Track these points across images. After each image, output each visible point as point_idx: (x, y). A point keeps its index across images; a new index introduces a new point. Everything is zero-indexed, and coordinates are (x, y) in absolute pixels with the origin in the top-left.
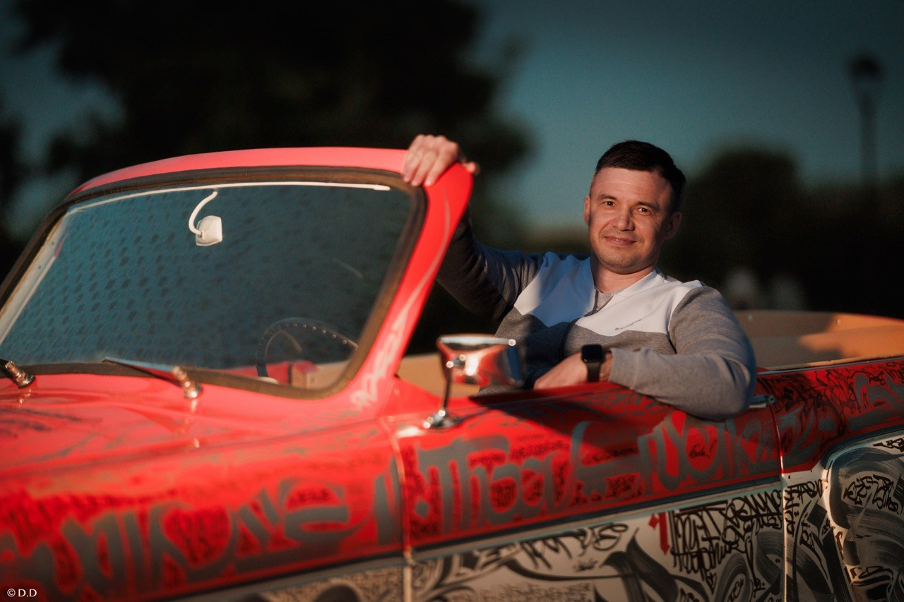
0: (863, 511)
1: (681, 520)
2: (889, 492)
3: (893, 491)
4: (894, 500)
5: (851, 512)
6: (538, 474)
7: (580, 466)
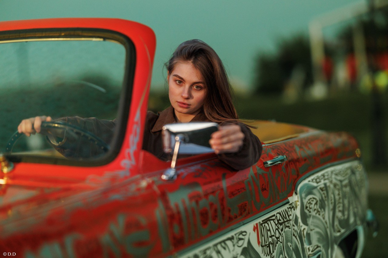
0: (312, 216)
1: (263, 227)
2: (318, 205)
4: (319, 209)
5: (308, 217)
6: (215, 204)
7: (229, 199)
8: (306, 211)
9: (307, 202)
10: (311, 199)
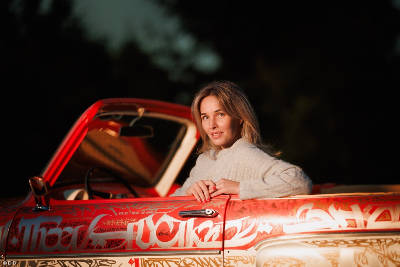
1: (149, 263)
6: (70, 234)
7: (93, 233)
9: (272, 260)
10: (282, 258)
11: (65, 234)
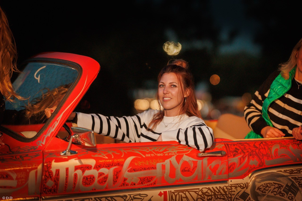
0: (266, 196)
1: (175, 194)
2: (281, 189)
3: (282, 189)
4: (283, 192)
5: (260, 196)
6: (106, 174)
7: (127, 173)
8: (258, 191)
9: (263, 185)
10: (269, 183)
11: (101, 174)
